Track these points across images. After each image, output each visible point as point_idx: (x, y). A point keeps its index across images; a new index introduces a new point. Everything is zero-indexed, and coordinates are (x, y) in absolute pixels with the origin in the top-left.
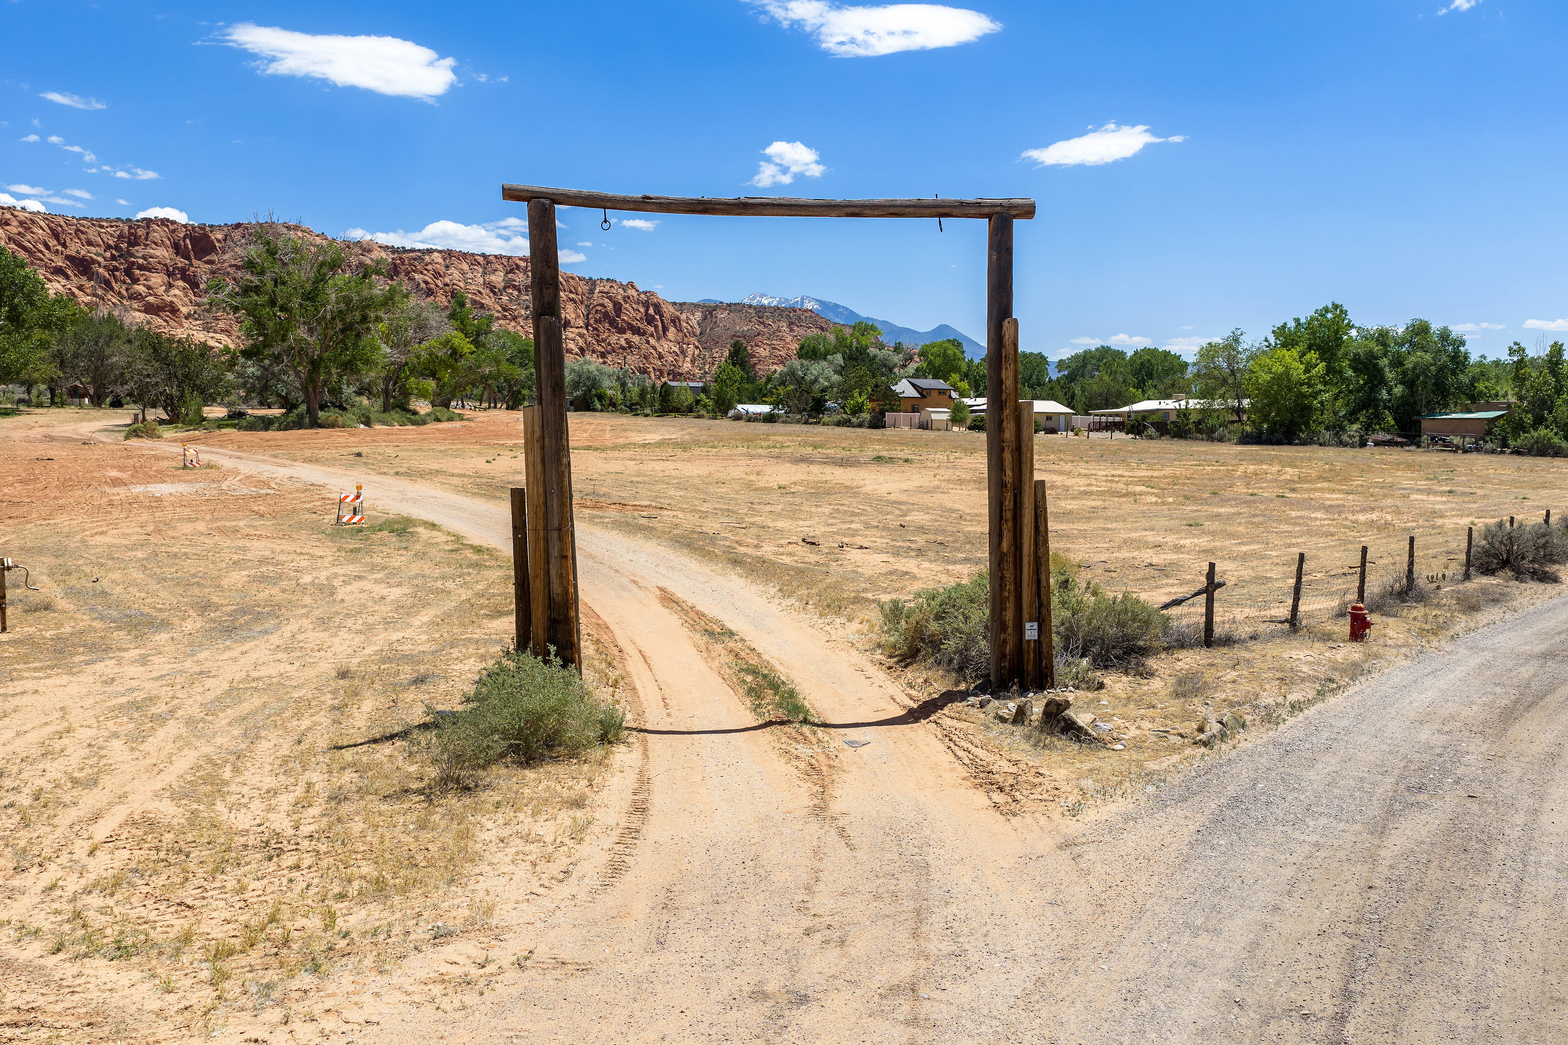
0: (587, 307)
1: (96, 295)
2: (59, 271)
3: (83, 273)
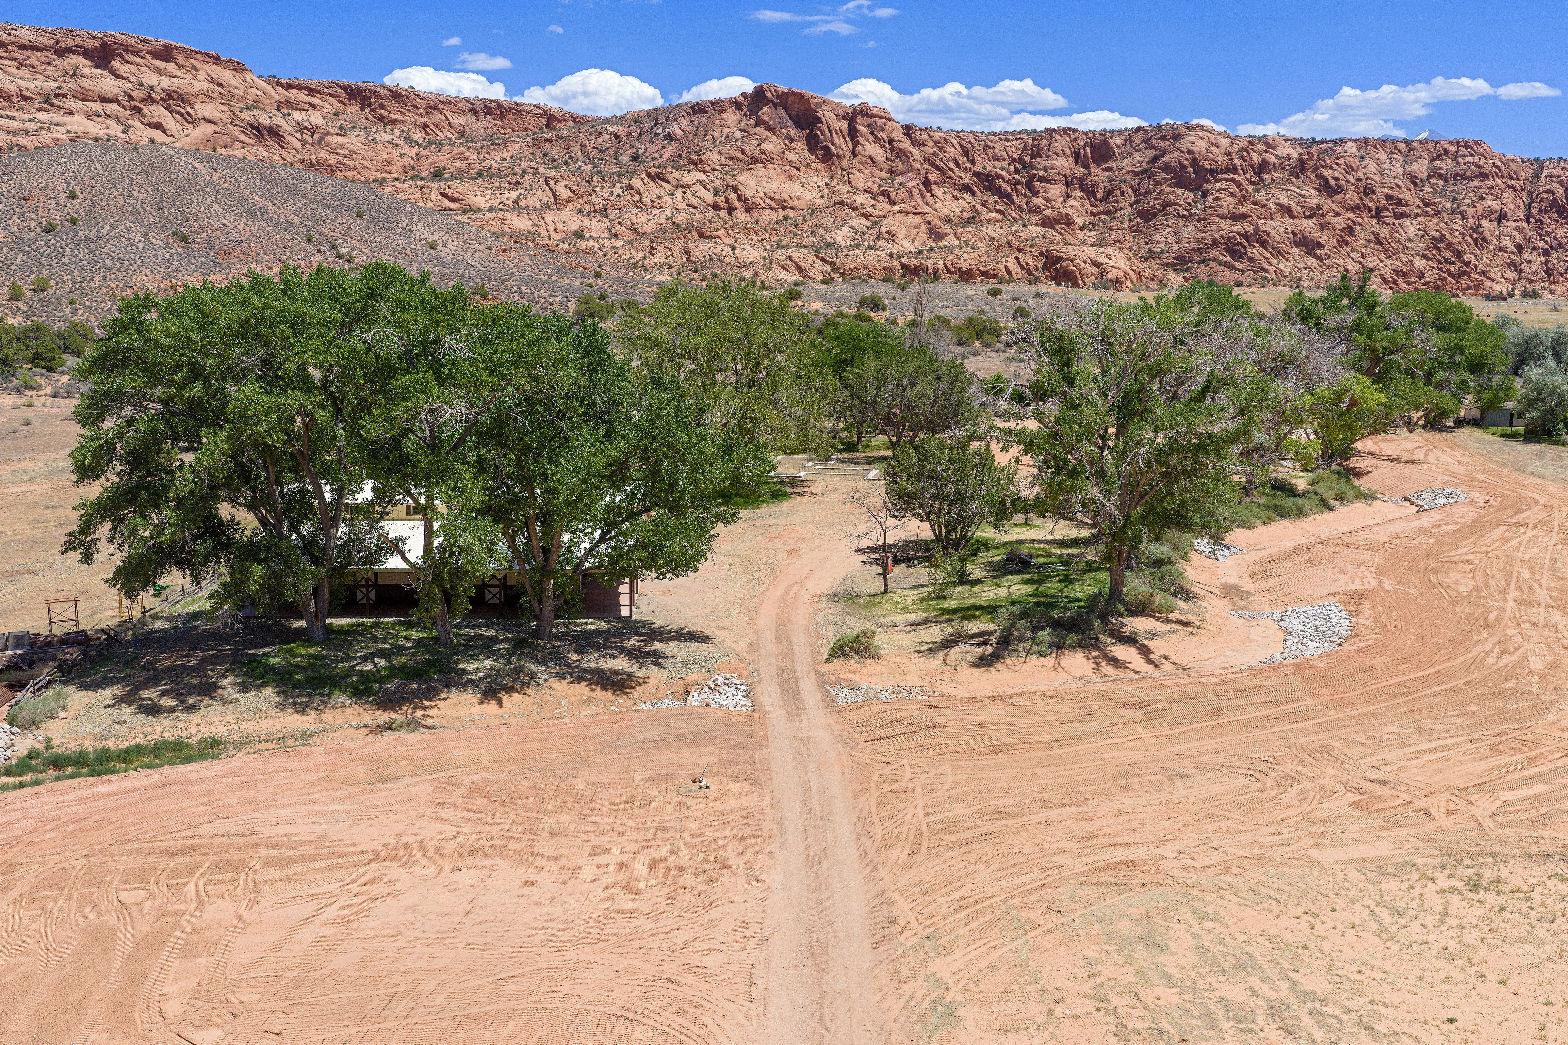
0: (1530, 194)
1: (998, 211)
2: (967, 188)
3: (988, 189)
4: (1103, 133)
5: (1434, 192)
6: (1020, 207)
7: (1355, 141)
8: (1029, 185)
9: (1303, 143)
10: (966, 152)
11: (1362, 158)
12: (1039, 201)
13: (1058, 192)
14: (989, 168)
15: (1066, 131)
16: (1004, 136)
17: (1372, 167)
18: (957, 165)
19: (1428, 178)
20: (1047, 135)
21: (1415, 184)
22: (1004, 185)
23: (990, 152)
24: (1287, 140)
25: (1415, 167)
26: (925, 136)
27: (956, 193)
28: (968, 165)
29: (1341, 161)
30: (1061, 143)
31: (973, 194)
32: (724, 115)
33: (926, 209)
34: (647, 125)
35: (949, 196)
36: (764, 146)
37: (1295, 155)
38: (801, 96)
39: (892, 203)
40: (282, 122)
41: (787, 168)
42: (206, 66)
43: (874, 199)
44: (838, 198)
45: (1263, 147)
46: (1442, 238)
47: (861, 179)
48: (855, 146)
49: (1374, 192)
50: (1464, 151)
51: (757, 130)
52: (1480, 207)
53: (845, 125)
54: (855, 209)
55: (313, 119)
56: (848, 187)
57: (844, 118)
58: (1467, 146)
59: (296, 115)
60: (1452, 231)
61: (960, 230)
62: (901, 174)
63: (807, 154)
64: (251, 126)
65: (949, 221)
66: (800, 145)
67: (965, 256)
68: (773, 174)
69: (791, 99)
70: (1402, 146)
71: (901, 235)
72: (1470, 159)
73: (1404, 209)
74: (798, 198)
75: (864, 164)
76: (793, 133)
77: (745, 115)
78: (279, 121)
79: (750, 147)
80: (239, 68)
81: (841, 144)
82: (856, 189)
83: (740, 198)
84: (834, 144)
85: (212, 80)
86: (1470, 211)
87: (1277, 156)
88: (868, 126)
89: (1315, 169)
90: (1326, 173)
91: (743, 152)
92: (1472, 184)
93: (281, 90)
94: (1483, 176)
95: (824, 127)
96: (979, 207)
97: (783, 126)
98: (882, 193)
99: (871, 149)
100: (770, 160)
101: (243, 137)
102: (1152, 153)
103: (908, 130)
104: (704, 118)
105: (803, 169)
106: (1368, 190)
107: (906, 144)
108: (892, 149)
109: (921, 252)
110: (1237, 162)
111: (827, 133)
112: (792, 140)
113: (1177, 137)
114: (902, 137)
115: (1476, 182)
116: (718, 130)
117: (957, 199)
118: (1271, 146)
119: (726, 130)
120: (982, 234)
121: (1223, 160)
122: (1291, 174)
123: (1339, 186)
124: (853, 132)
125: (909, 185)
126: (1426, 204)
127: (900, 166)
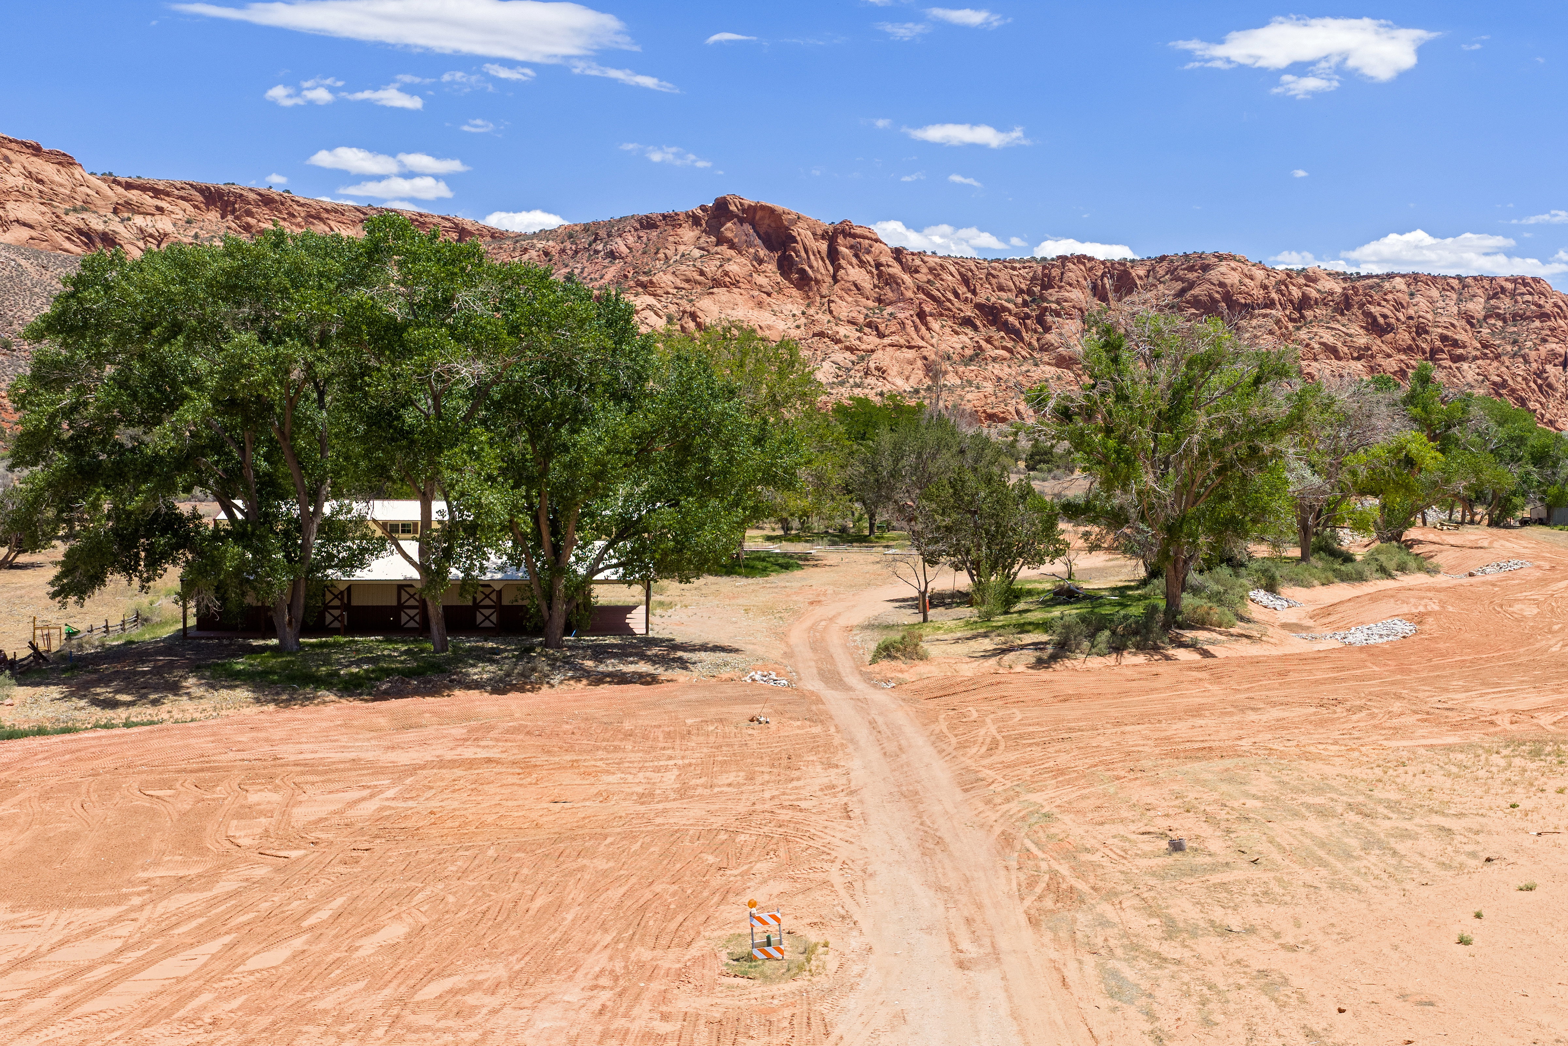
1: (1004, 348)
2: (967, 322)
3: (993, 323)
4: (1123, 263)
5: (1493, 333)
6: (1030, 344)
7: (1403, 276)
8: (1040, 320)
9: (1346, 277)
10: (966, 281)
11: (1412, 295)
12: (1051, 337)
13: (1073, 329)
14: (993, 299)
15: (1081, 259)
16: (1009, 264)
17: (1423, 304)
18: (957, 295)
19: (1486, 318)
20: (1059, 263)
21: (1472, 325)
22: (1011, 319)
23: (994, 281)
24: (1329, 274)
25: (1470, 306)
26: (918, 262)
27: (956, 327)
28: (969, 295)
29: (1390, 297)
30: (1074, 273)
31: (976, 328)
32: (680, 231)
33: (922, 343)
34: (584, 241)
35: (948, 330)
36: (728, 267)
37: (1339, 290)
38: (771, 211)
39: (881, 335)
40: (120, 228)
41: (756, 293)
42: (23, 158)
43: (860, 331)
44: (817, 329)
45: (1302, 281)
46: (1504, 384)
47: (843, 309)
48: (836, 271)
49: (1427, 332)
50: (1523, 290)
51: (719, 249)
52: (1543, 350)
53: (824, 246)
54: (838, 341)
55: (159, 225)
56: (828, 317)
57: (823, 237)
58: (1525, 284)
59: (139, 220)
60: (1514, 376)
61: (961, 369)
62: (891, 303)
63: (779, 278)
64: (80, 231)
65: (949, 358)
66: (771, 267)
67: (969, 396)
68: (739, 299)
69: (759, 214)
70: (1455, 283)
71: (893, 371)
72: (1528, 298)
73: (1460, 351)
74: (769, 328)
75: (848, 291)
76: (763, 253)
77: (705, 231)
78: (115, 226)
79: (711, 268)
80: (65, 161)
81: (820, 268)
82: (838, 320)
83: (699, 326)
84: (811, 267)
85: (30, 175)
86: (1533, 355)
87: (1319, 291)
88: (851, 247)
89: (1362, 306)
90: (1374, 309)
91: (702, 273)
92: (1533, 325)
93: (120, 190)
94: (1544, 316)
95: (799, 247)
96: (983, 344)
97: (750, 245)
98: (869, 325)
99: (854, 273)
100: (736, 284)
101: (67, 245)
102: (1179, 285)
103: (898, 253)
104: (654, 234)
105: (774, 295)
106: (1421, 330)
107: (896, 270)
108: (880, 275)
109: (917, 391)
110: (1274, 295)
111: (803, 254)
112: (761, 262)
113: (1206, 268)
114: (891, 262)
115: (1537, 323)
116: (672, 248)
117: (957, 333)
118: (1311, 279)
119: (682, 248)
120: (987, 374)
121: (1258, 293)
122: (1335, 310)
123: (1388, 325)
124: (833, 255)
125: (901, 316)
126: (1485, 346)
127: (890, 295)
